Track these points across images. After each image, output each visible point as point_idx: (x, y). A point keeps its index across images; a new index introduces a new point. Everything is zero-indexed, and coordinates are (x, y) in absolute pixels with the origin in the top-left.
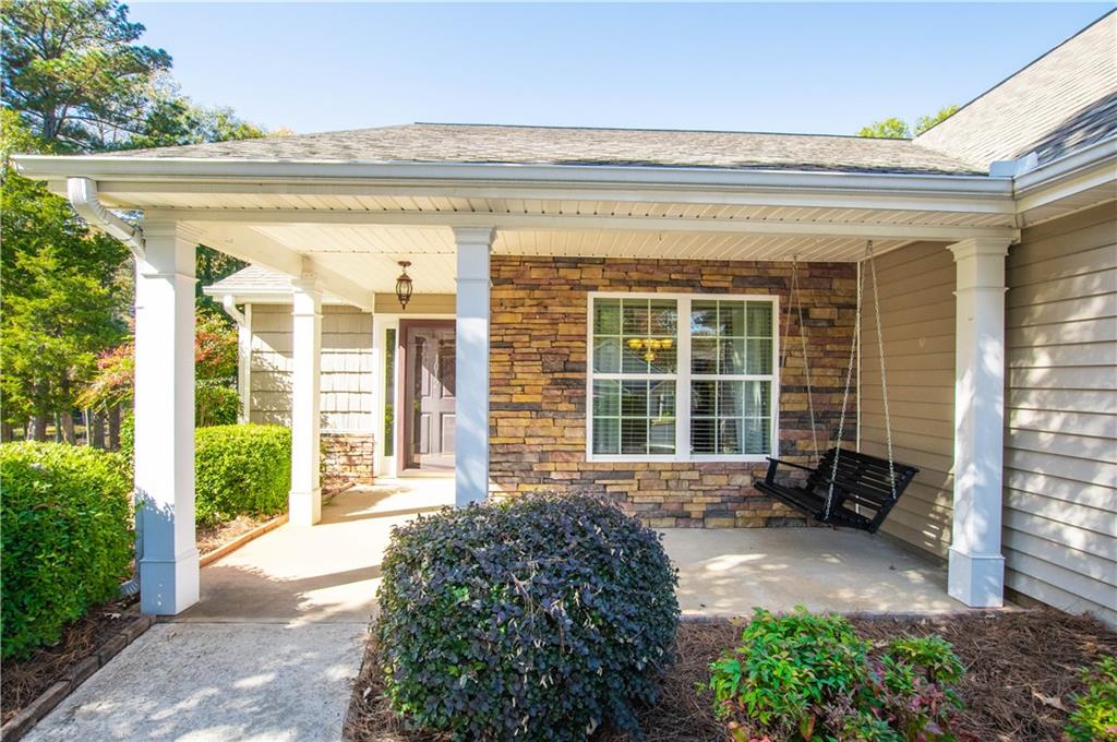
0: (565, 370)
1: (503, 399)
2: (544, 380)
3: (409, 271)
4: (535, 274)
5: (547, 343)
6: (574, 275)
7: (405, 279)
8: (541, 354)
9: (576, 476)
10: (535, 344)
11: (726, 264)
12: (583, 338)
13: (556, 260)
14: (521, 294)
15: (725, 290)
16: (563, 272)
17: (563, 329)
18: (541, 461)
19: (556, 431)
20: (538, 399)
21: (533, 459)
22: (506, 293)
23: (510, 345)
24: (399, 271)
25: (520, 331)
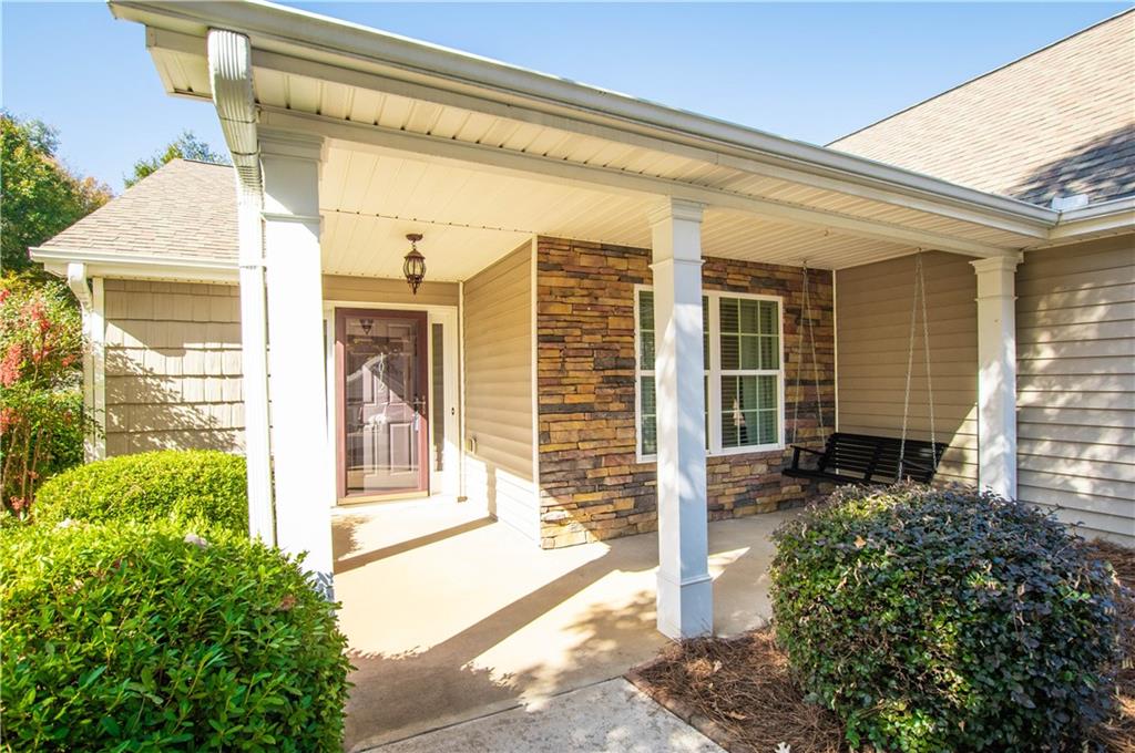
0: (617, 368)
1: (556, 400)
2: (595, 379)
3: (421, 247)
4: (585, 261)
5: (598, 338)
6: (622, 265)
7: (414, 257)
8: (594, 348)
9: (629, 479)
10: (586, 338)
11: (745, 264)
12: (631, 332)
13: (604, 247)
14: (572, 282)
15: (744, 289)
16: (612, 261)
17: (613, 322)
18: (596, 467)
19: (609, 433)
20: (591, 399)
21: (586, 465)
22: (555, 281)
23: (561, 340)
24: (408, 247)
25: (573, 324)
